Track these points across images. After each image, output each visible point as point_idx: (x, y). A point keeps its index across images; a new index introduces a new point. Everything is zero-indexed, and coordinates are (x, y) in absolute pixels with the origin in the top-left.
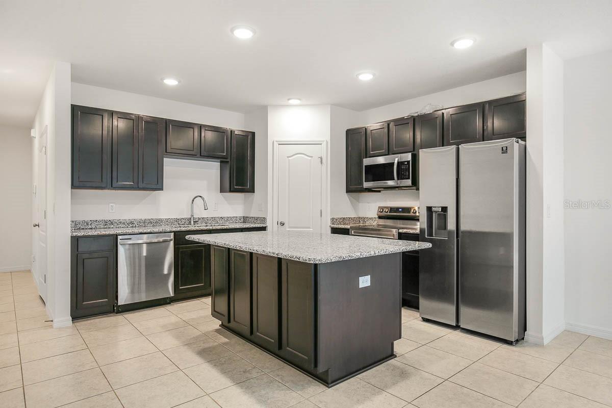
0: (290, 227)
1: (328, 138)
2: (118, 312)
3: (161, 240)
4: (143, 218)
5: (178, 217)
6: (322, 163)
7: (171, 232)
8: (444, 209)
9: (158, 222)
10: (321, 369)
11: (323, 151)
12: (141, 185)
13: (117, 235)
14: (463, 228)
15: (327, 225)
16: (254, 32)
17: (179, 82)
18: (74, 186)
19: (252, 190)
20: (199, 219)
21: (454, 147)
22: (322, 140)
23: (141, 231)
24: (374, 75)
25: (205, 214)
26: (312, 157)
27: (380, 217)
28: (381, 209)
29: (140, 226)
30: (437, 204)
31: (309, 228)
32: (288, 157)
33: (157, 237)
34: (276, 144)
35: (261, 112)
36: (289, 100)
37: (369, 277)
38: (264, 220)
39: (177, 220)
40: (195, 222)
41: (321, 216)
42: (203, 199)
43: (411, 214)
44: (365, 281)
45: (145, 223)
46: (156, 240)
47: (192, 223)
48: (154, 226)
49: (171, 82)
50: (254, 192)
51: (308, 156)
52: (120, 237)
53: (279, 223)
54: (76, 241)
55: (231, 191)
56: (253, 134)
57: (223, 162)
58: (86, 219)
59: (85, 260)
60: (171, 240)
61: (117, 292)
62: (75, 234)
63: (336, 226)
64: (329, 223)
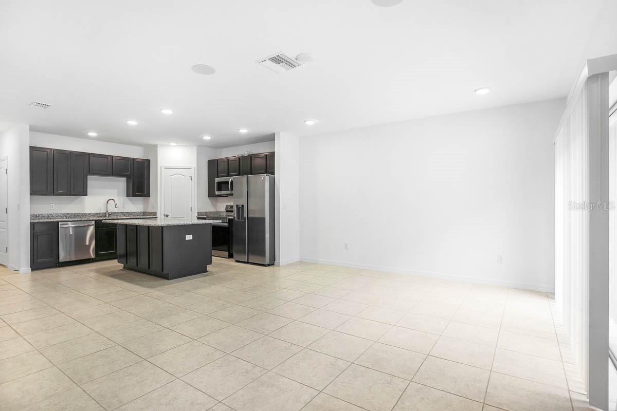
0: (172, 218)
1: (195, 165)
2: (59, 266)
3: (86, 225)
4: (74, 213)
6: (191, 180)
7: (93, 220)
8: (243, 206)
9: (84, 215)
10: (165, 272)
11: (193, 173)
12: (72, 192)
13: (58, 222)
14: (249, 216)
17: (98, 135)
18: (31, 194)
19: (148, 195)
20: (112, 213)
21: (246, 176)
22: (192, 166)
23: (72, 220)
25: (116, 210)
27: (227, 211)
28: (227, 206)
29: (71, 218)
30: (240, 204)
31: (184, 218)
33: (84, 223)
34: (163, 168)
35: (154, 148)
37: (192, 235)
38: (155, 213)
39: (97, 214)
40: (109, 215)
42: (115, 201)
44: (189, 237)
45: (74, 215)
46: (83, 225)
47: (107, 215)
48: (81, 217)
49: (92, 134)
50: (149, 196)
52: (60, 223)
53: (165, 215)
54: (33, 225)
55: (133, 196)
56: (149, 161)
57: (128, 178)
59: (39, 236)
60: (93, 225)
61: (59, 254)
62: (32, 221)
63: (199, 216)
64: (196, 215)
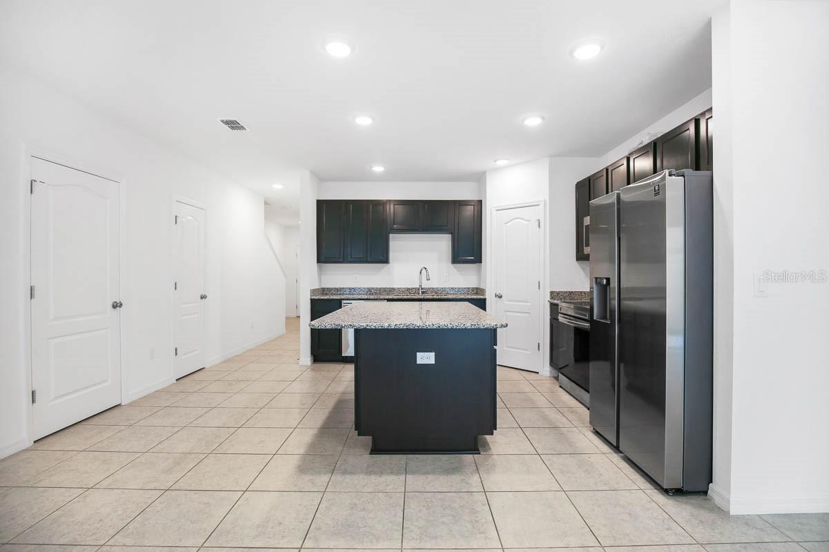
0: (509, 301)
1: (546, 196)
4: (379, 287)
5: (409, 287)
8: (608, 280)
11: (541, 212)
13: (341, 300)
15: (546, 299)
16: (373, 119)
17: (385, 168)
18: (319, 261)
19: (480, 260)
22: (540, 200)
23: (359, 297)
26: (529, 221)
29: (376, 293)
31: (527, 302)
32: (506, 223)
34: (494, 211)
36: (495, 161)
38: (484, 291)
39: (408, 289)
40: (423, 293)
41: (539, 288)
44: (425, 358)
47: (420, 293)
48: (387, 294)
49: (378, 169)
50: (482, 262)
51: (524, 220)
52: (343, 302)
55: (455, 262)
56: (480, 202)
58: (337, 287)
61: (341, 345)
62: (313, 297)
63: (553, 301)
64: (547, 297)
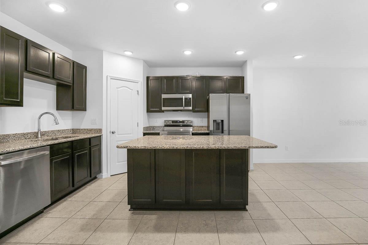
0: (118, 135)
1: (141, 79)
6: (138, 94)
8: (222, 121)
11: (139, 87)
15: (141, 131)
19: (84, 109)
22: (139, 80)
24: (192, 52)
26: (132, 90)
28: (167, 121)
30: (219, 119)
31: (131, 134)
32: (117, 88)
34: (109, 78)
38: (100, 130)
39: (24, 135)
40: (42, 135)
41: (138, 126)
43: (185, 124)
51: (130, 89)
53: (111, 132)
56: (86, 68)
63: (146, 132)
